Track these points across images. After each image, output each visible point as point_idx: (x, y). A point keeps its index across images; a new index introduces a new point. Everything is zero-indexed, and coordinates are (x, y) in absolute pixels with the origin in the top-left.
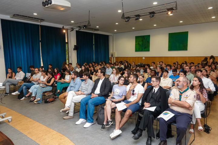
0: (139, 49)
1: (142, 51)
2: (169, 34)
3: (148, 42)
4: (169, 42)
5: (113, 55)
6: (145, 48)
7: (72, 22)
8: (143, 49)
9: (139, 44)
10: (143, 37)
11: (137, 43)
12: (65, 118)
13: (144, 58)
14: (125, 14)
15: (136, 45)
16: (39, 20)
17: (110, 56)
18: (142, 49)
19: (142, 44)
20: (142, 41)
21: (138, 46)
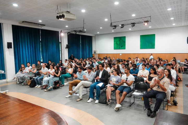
0: (117, 47)
1: (119, 49)
2: (141, 35)
3: (125, 42)
4: (141, 42)
5: (95, 52)
6: (122, 47)
7: (67, 26)
8: (121, 48)
10: (120, 38)
11: (115, 43)
12: (77, 100)
13: (121, 55)
14: (112, 23)
15: (114, 44)
16: (40, 25)
17: (93, 53)
18: (120, 48)
19: (120, 44)
20: (119, 41)
21: (116, 45)
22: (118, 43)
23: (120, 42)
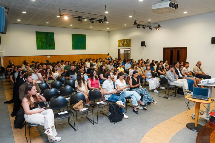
0: (42, 47)
2: (72, 34)
3: (53, 40)
4: (72, 42)
6: (50, 46)
8: (48, 48)
9: (41, 41)
10: (47, 34)
11: (39, 40)
13: (49, 57)
15: (37, 42)
18: (46, 47)
19: (46, 42)
20: (46, 37)
21: (40, 43)
22: (44, 40)
23: (46, 39)
